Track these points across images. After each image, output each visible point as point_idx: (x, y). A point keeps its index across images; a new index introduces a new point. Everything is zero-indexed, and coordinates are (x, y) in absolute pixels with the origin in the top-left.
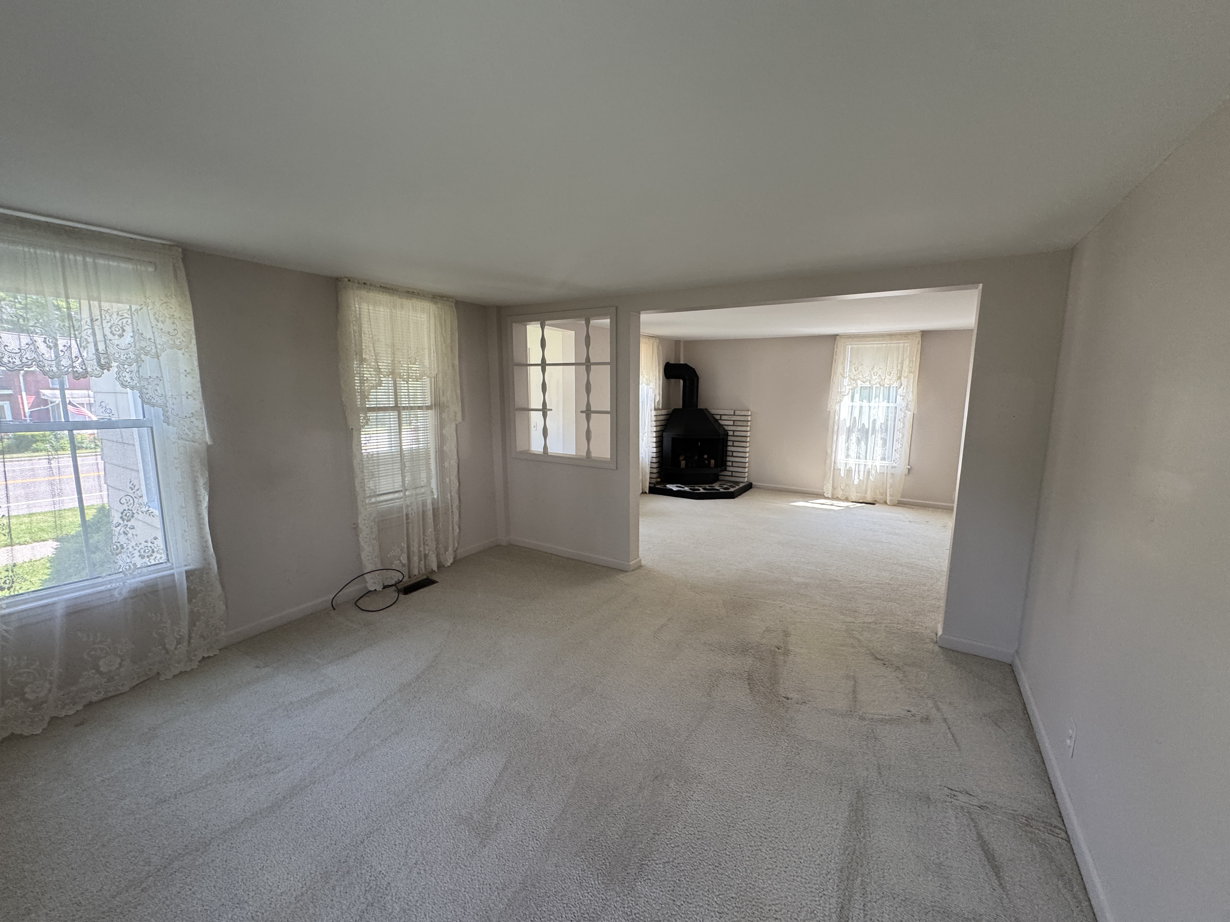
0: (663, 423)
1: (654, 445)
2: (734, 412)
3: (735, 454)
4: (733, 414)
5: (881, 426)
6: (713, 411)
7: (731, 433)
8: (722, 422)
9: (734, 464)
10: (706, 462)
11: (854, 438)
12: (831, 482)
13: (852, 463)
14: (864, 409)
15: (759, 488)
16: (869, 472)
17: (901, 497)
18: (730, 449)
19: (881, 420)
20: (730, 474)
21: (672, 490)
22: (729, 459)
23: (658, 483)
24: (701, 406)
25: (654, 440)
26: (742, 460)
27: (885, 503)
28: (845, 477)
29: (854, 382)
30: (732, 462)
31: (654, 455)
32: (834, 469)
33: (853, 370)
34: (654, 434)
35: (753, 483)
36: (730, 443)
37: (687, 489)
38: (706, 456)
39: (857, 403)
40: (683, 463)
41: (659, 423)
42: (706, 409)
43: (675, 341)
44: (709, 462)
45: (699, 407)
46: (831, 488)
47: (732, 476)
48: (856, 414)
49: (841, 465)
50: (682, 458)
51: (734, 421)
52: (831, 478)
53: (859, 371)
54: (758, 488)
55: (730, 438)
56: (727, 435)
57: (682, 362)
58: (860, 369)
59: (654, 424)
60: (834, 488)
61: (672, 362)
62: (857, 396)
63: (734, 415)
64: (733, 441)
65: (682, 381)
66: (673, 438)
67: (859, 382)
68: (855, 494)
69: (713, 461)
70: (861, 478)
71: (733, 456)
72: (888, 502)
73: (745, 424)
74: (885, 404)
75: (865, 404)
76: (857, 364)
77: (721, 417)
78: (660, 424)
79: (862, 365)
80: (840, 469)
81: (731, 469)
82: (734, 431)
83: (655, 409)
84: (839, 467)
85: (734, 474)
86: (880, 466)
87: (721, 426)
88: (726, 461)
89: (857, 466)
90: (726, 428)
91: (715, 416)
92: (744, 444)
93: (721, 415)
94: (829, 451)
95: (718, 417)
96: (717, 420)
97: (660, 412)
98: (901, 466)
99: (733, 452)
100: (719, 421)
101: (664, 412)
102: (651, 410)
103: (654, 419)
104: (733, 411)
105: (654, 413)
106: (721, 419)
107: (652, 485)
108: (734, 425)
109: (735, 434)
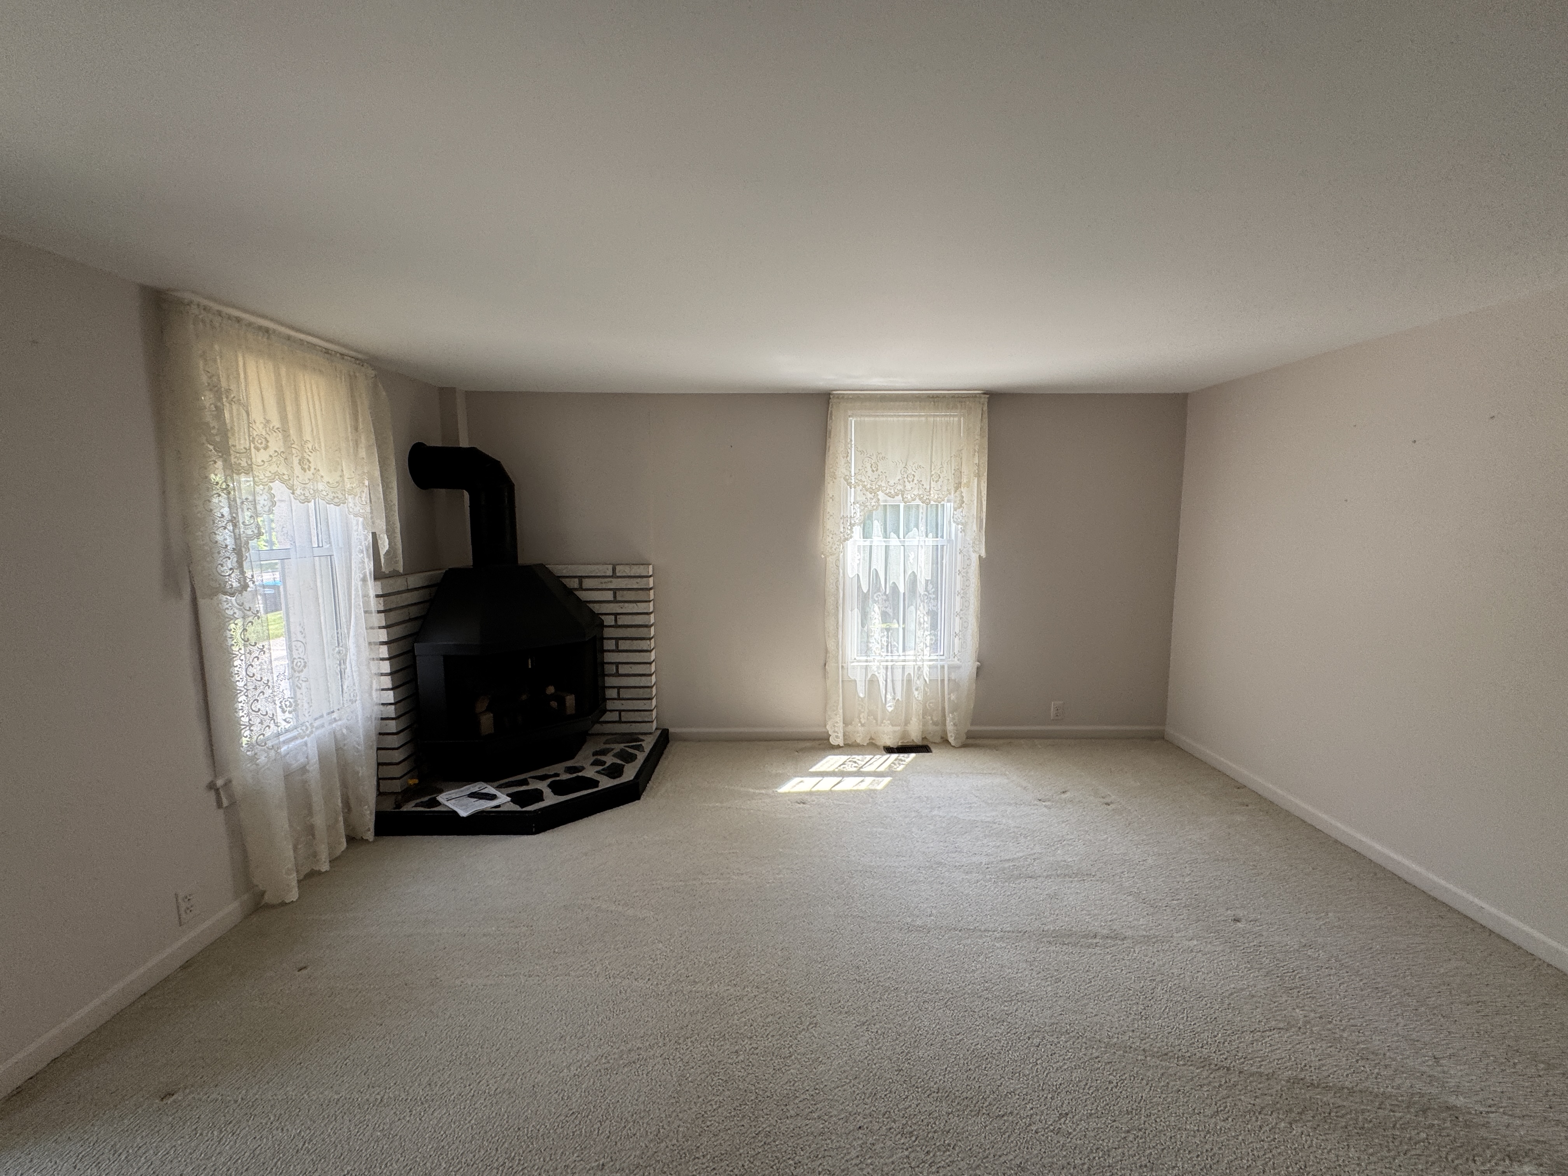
0: (414, 612)
1: (387, 682)
2: (614, 570)
3: (623, 670)
4: (610, 573)
5: (927, 585)
6: (559, 570)
7: (609, 620)
8: (584, 596)
9: (624, 694)
10: (554, 704)
11: (875, 613)
12: (841, 711)
13: (877, 663)
14: (892, 553)
15: (683, 738)
16: (909, 681)
17: (972, 724)
18: (609, 657)
19: (924, 574)
20: (615, 716)
21: (455, 812)
22: (610, 681)
23: (408, 794)
24: (526, 556)
25: (386, 667)
26: (643, 681)
27: (945, 741)
28: (866, 699)
29: (871, 496)
30: (619, 688)
31: (391, 711)
32: (842, 681)
33: (869, 469)
34: (384, 651)
35: (671, 730)
36: (609, 645)
37: (503, 800)
38: (551, 690)
39: (877, 540)
40: (487, 722)
41: (395, 617)
42: (542, 566)
43: (441, 389)
44: (562, 702)
45: (521, 561)
46: (841, 724)
47: (620, 721)
48: (878, 565)
49: (856, 673)
50: (481, 705)
51: (615, 591)
52: (841, 705)
53: (879, 472)
54: (685, 740)
55: (607, 633)
56: (602, 625)
57: (464, 443)
58: (880, 469)
59: (379, 620)
60: (846, 723)
61: (435, 441)
62: (877, 526)
63: (614, 576)
64: (617, 639)
65: (466, 495)
66: (447, 658)
67: (881, 495)
68: (890, 728)
69: (570, 700)
70: (899, 697)
71: (618, 675)
72: (951, 740)
73: (641, 596)
74: (930, 541)
75: (894, 541)
76: (874, 457)
77: (581, 583)
78: (400, 619)
79: (884, 458)
80: (855, 681)
81: (618, 705)
82: (616, 615)
83: (378, 576)
84: (853, 678)
85: (625, 717)
86: (930, 667)
87: (583, 604)
88: (604, 688)
89: (889, 670)
90: (597, 608)
91: (564, 581)
92: (643, 645)
93: (581, 578)
94: (831, 645)
95: (574, 584)
96: (570, 592)
97: (399, 584)
98: (968, 666)
99: (617, 664)
100: (577, 593)
101: (415, 581)
102: (364, 580)
103: (374, 604)
104: (610, 567)
105: (373, 588)
106: (581, 588)
107: (388, 806)
108: (615, 601)
109: (620, 623)
